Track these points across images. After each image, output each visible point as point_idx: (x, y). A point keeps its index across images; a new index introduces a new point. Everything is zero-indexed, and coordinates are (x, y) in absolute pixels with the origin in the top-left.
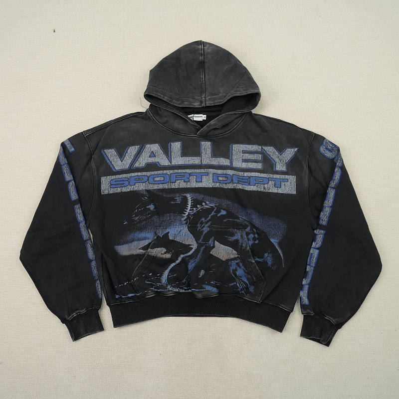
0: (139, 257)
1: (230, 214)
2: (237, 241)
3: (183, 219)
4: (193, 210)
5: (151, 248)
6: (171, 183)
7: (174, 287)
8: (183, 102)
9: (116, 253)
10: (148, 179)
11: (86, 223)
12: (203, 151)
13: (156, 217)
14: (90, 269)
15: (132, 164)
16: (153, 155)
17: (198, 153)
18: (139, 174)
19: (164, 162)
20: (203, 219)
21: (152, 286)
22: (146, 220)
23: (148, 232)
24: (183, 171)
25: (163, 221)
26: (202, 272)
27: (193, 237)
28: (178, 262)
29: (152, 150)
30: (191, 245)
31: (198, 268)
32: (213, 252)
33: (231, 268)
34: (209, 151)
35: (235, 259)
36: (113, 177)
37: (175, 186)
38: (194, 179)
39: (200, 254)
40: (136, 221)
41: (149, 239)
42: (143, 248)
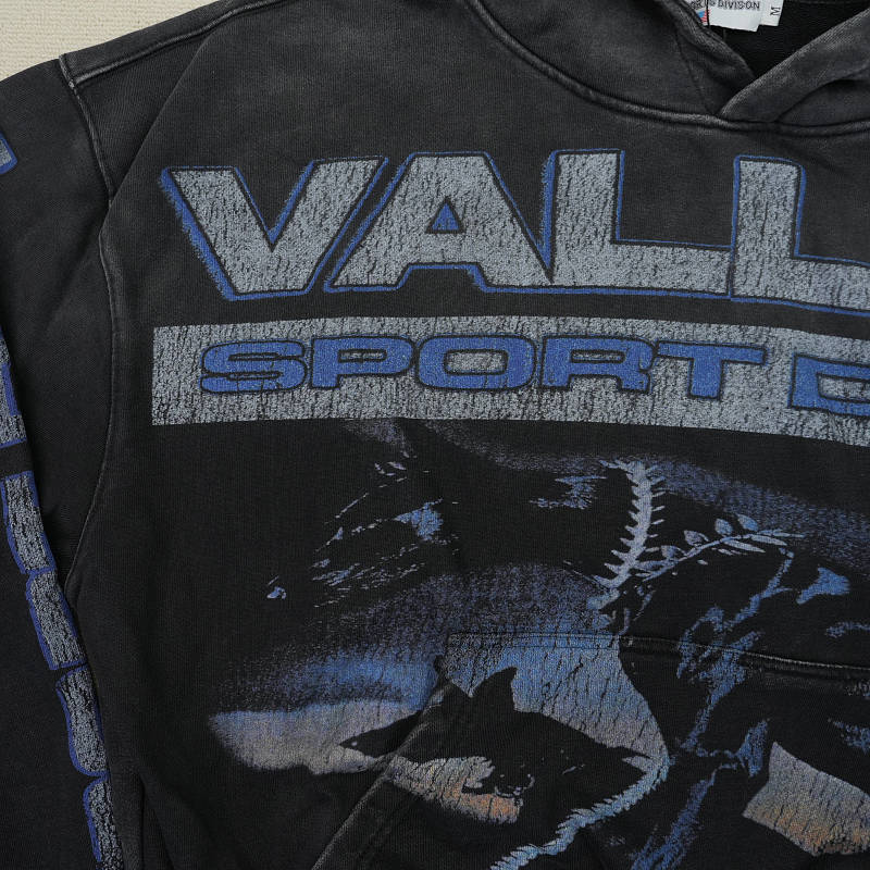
3: (596, 603)
4: (658, 556)
5: (412, 757)
6: (542, 389)
9: (221, 757)
10: (414, 361)
11: (60, 580)
12: (746, 216)
13: (444, 578)
14: (81, 818)
15: (329, 266)
16: (448, 218)
17: (713, 230)
18: (367, 325)
19: (516, 268)
20: (714, 616)
22: (387, 592)
23: (398, 658)
24: (619, 326)
25: (483, 603)
27: (647, 711)
28: (555, 846)
29: (448, 189)
32: (758, 810)
34: (781, 223)
36: (221, 333)
37: (566, 408)
38: (680, 381)
39: (688, 814)
40: (333, 592)
41: (398, 700)
42: (367, 742)
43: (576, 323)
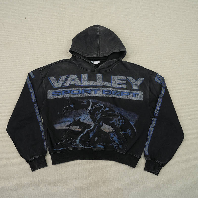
0: (66, 130)
1: (110, 110)
2: (114, 123)
3: (87, 112)
4: (92, 107)
6: (82, 94)
7: (82, 145)
8: (88, 54)
9: (54, 128)
10: (71, 92)
11: (39, 113)
12: (98, 79)
14: (41, 135)
15: (63, 84)
16: (73, 80)
17: (95, 80)
18: (66, 89)
19: (79, 84)
20: (97, 112)
21: (72, 144)
23: (70, 118)
24: (88, 88)
26: (96, 138)
27: (92, 121)
28: (85, 133)
29: (73, 78)
30: (91, 125)
31: (94, 136)
32: (102, 128)
33: (111, 137)
34: (101, 79)
35: (112, 132)
36: (54, 91)
37: (84, 95)
38: (93, 93)
39: (96, 129)
40: (64, 112)
41: (70, 121)
42: (68, 126)
43: (84, 88)
